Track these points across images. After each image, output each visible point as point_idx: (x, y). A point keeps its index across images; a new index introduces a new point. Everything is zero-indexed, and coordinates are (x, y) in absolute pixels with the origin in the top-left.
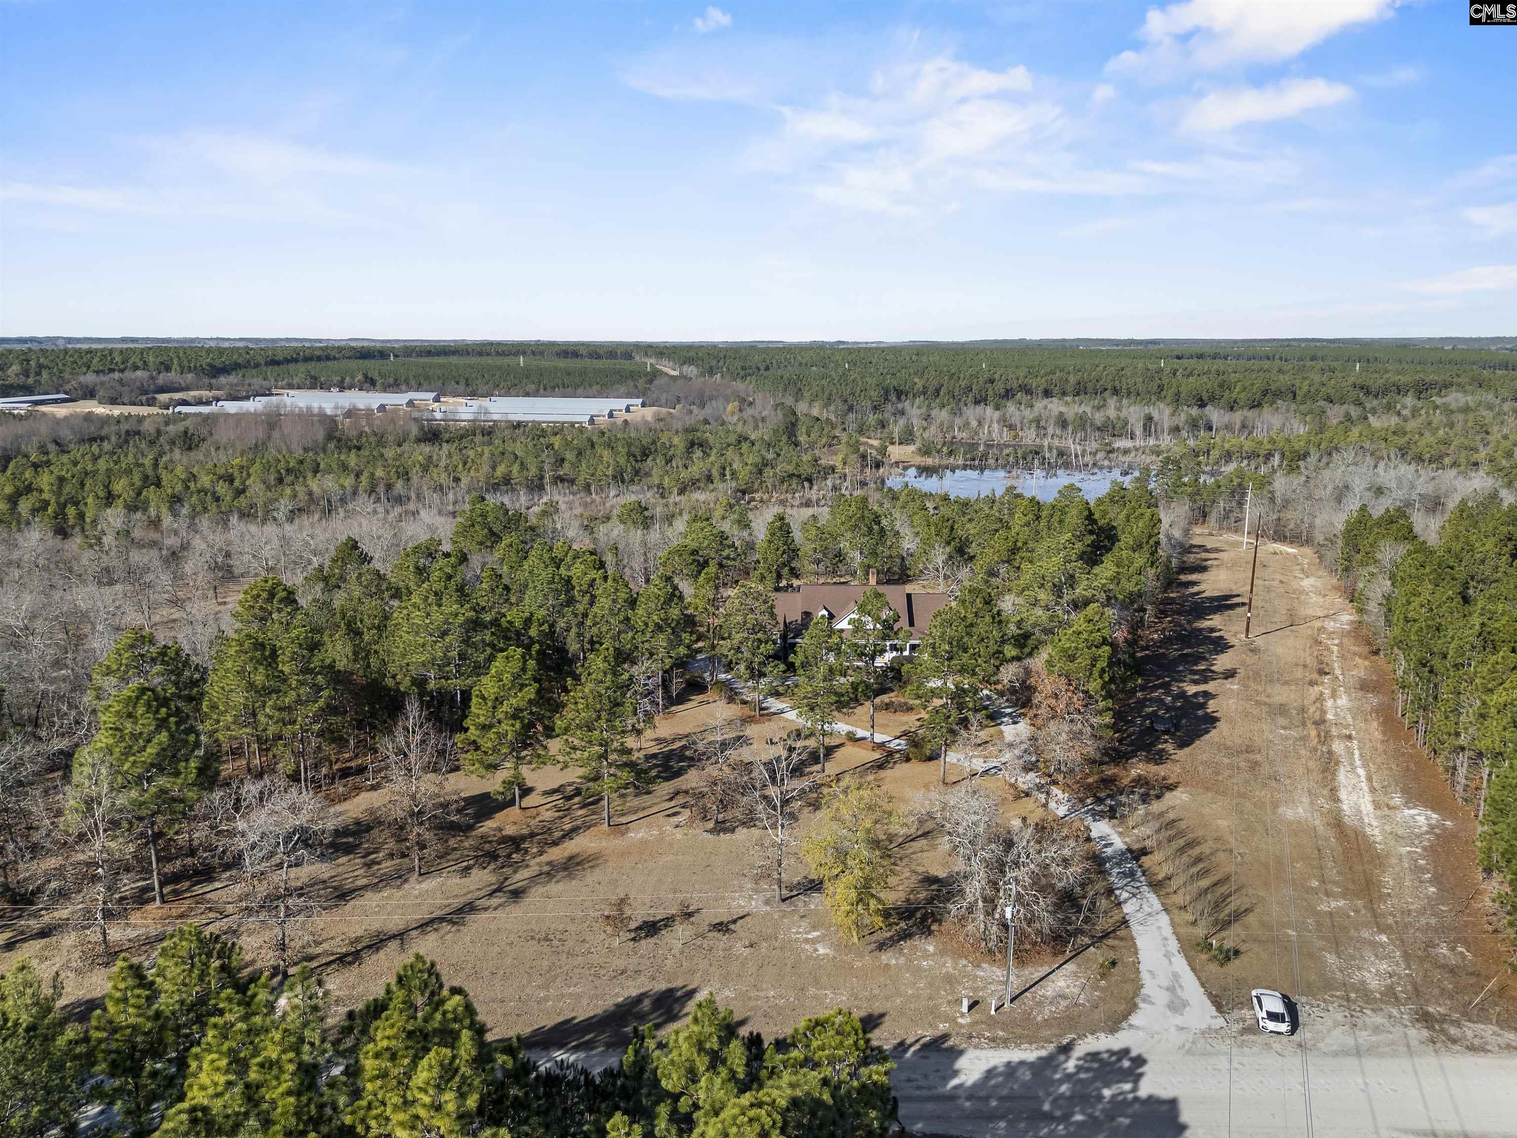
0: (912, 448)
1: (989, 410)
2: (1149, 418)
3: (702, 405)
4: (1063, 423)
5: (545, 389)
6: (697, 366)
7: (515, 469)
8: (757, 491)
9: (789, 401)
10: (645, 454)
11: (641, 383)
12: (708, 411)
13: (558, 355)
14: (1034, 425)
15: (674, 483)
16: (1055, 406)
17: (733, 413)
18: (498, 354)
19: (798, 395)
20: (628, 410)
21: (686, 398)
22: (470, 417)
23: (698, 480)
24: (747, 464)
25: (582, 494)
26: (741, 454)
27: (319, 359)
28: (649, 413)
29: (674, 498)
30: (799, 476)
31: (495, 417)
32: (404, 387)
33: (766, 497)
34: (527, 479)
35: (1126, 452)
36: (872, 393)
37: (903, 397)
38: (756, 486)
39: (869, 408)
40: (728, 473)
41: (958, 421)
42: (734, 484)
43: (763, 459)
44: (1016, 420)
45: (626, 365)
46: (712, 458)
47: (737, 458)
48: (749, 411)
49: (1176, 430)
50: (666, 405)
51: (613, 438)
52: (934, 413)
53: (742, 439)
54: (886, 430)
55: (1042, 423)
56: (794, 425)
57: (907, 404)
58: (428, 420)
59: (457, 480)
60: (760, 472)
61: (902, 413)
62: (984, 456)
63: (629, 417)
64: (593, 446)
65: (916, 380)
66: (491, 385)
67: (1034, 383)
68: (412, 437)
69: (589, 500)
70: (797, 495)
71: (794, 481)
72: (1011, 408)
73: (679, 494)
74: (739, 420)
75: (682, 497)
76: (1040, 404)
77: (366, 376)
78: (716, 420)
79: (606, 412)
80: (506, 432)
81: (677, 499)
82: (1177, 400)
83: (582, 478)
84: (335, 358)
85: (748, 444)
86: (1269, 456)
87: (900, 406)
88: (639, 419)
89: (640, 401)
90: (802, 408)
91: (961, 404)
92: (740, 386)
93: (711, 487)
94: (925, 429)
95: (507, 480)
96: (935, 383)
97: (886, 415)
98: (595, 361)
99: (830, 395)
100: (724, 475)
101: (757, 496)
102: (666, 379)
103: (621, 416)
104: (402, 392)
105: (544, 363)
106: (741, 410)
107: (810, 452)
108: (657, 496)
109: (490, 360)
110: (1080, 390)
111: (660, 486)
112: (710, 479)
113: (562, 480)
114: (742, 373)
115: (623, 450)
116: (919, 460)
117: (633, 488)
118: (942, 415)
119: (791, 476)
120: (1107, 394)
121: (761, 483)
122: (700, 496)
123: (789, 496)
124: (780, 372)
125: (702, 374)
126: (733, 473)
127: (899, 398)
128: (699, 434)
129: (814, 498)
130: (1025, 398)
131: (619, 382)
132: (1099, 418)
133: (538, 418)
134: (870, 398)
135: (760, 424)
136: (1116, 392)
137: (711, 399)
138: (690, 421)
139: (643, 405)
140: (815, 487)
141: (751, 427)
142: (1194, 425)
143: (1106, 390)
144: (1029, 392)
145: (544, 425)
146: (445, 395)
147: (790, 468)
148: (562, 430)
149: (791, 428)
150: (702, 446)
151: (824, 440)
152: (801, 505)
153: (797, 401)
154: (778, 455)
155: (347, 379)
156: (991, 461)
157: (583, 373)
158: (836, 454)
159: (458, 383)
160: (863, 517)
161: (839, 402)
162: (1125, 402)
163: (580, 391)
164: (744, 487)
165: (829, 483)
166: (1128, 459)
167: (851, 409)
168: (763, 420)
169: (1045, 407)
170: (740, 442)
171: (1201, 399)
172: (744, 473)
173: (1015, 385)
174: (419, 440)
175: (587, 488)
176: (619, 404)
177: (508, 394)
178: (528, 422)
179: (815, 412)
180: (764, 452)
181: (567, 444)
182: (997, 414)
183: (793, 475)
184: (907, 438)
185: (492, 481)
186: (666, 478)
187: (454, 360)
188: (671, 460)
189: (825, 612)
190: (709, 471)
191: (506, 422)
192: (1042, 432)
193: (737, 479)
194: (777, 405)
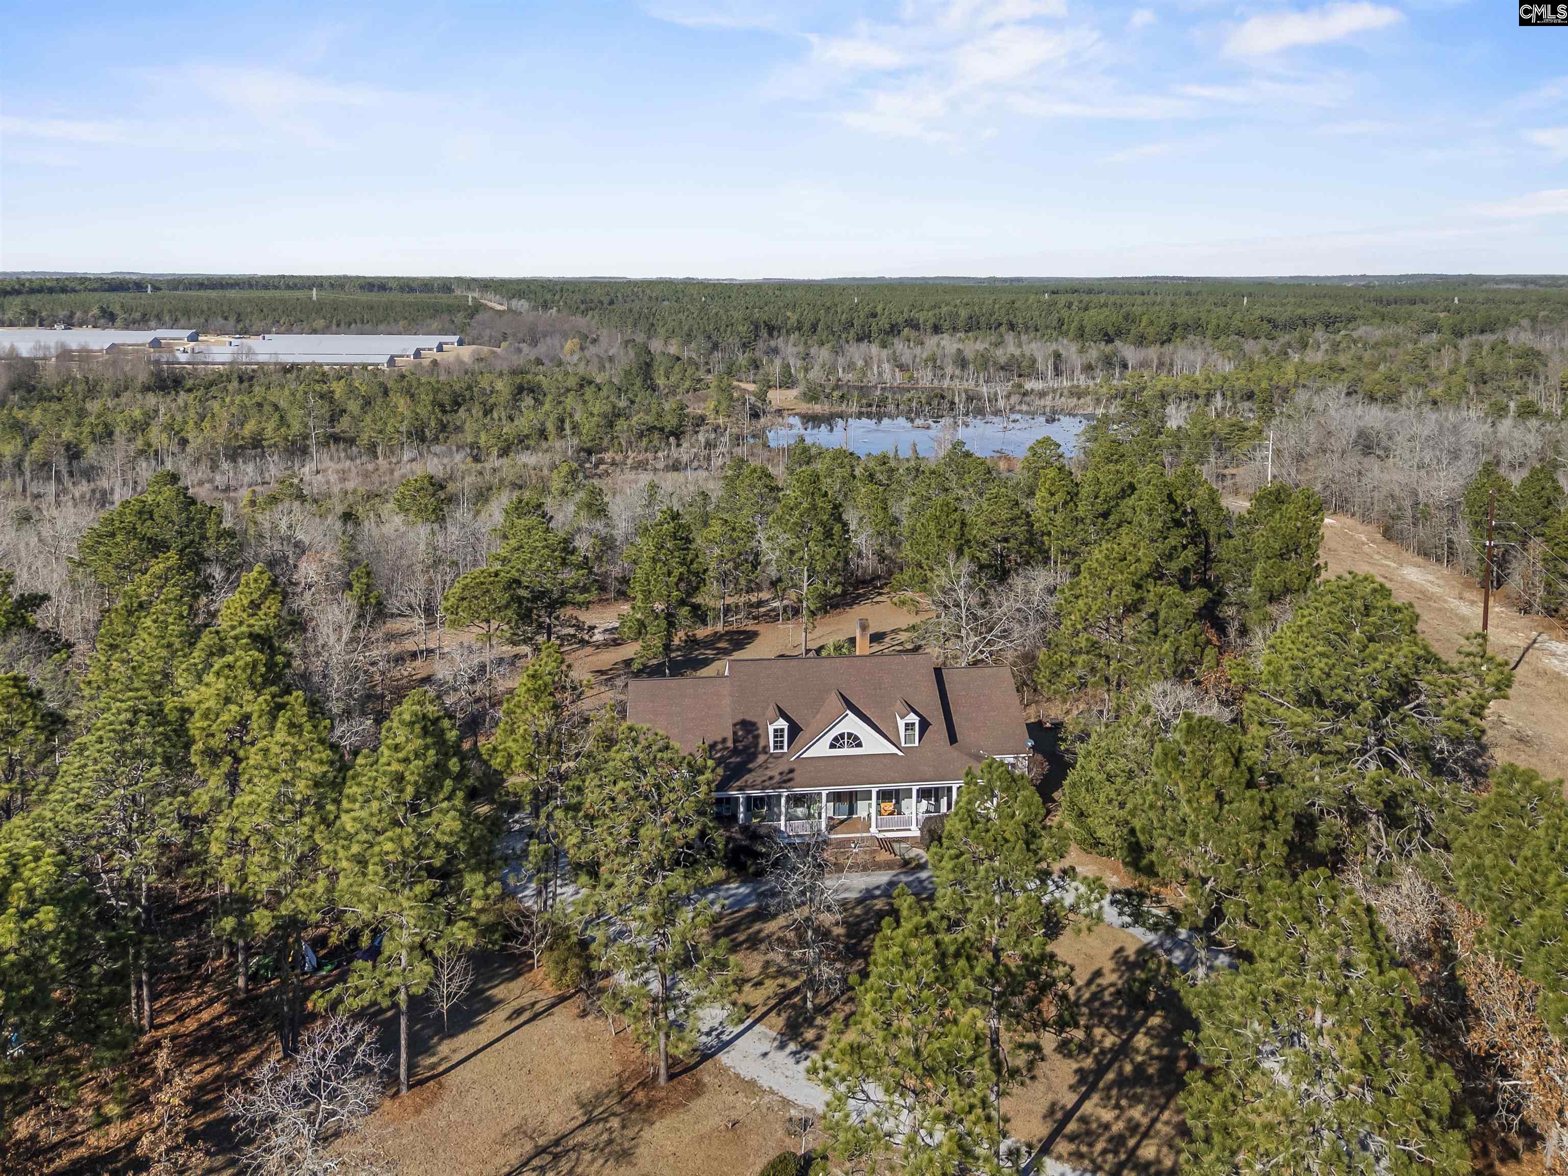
0: (794, 393)
1: (874, 349)
2: (1057, 356)
3: (534, 343)
4: (962, 362)
5: (338, 325)
6: (529, 300)
7: (270, 427)
8: (606, 450)
9: (640, 338)
10: (457, 403)
11: (459, 318)
12: (542, 349)
13: (362, 287)
14: (930, 364)
15: (493, 441)
16: (949, 344)
17: (572, 353)
18: (288, 287)
19: (651, 330)
20: (440, 348)
21: (514, 335)
22: (227, 358)
23: (527, 437)
24: (592, 414)
25: (365, 458)
26: (585, 402)
27: (51, 290)
28: (466, 352)
29: (493, 461)
30: (662, 430)
31: (261, 358)
32: (153, 324)
33: (619, 458)
34: (286, 439)
35: (1042, 394)
36: (740, 328)
37: (775, 333)
38: (605, 443)
39: (738, 344)
40: (567, 426)
41: (841, 360)
42: (576, 441)
43: (614, 407)
44: (906, 358)
45: (444, 298)
46: (547, 406)
47: (579, 407)
48: (592, 350)
49: (1088, 368)
50: (489, 343)
51: (415, 384)
52: (813, 351)
53: (585, 383)
54: (761, 371)
55: (938, 363)
56: (648, 365)
57: (780, 342)
58: (168, 363)
59: (184, 442)
60: (611, 425)
61: (776, 351)
62: (882, 402)
63: (439, 356)
64: (386, 393)
65: (789, 314)
66: (270, 321)
67: (921, 317)
68: (138, 384)
69: (370, 467)
70: (660, 454)
71: (656, 435)
72: (899, 345)
73: (500, 456)
74: (580, 359)
75: (505, 461)
76: (932, 342)
77: (103, 310)
78: (552, 360)
79: (412, 352)
80: (274, 377)
81: (497, 464)
82: (1081, 334)
83: (365, 436)
84: (74, 290)
85: (593, 388)
86: (1209, 396)
87: (773, 343)
88: (451, 359)
89: (456, 338)
90: (656, 345)
91: (842, 341)
92: (580, 321)
93: (545, 445)
94: (806, 370)
95: (257, 442)
96: (812, 317)
97: (758, 354)
98: (406, 295)
99: (691, 330)
100: (563, 429)
101: (608, 456)
102: (490, 313)
103: (429, 356)
104: (150, 329)
105: (342, 297)
106: (582, 349)
107: (671, 399)
108: (469, 459)
109: (277, 294)
110: (972, 326)
111: (474, 446)
112: (543, 434)
113: (337, 439)
114: (583, 307)
115: (425, 397)
116: (805, 407)
117: (436, 448)
118: (823, 354)
119: (651, 429)
120: (1003, 329)
121: (612, 439)
122: (528, 459)
123: (650, 455)
124: (627, 306)
125: (535, 308)
126: (575, 427)
127: (771, 335)
128: (529, 377)
129: (685, 458)
130: (913, 334)
131: (433, 317)
132: (1001, 355)
133: (319, 359)
134: (738, 333)
135: (607, 365)
136: (1012, 327)
137: (545, 336)
138: (518, 361)
139: (461, 343)
140: (685, 445)
141: (596, 369)
142: (1107, 362)
143: (1000, 325)
144: (916, 327)
145: (326, 368)
146: (206, 333)
147: (650, 419)
148: (350, 373)
149: (646, 368)
150: (533, 391)
151: (687, 384)
152: (667, 468)
153: (649, 338)
154: (633, 402)
155: (78, 314)
156: (891, 408)
157: (389, 307)
158: (705, 401)
159: (226, 319)
160: (814, 507)
161: (701, 339)
162: (1024, 338)
163: (381, 327)
164: (589, 444)
165: (702, 438)
166: (1048, 401)
167: (715, 346)
168: (611, 359)
169: (938, 345)
170: (582, 386)
171: (1106, 334)
172: (588, 426)
173: (900, 320)
174: (146, 389)
175: (372, 450)
176: (429, 342)
177: (289, 331)
178: (305, 364)
179: (673, 349)
180: (613, 398)
181: (351, 390)
182: (885, 353)
183: (654, 427)
184: (787, 382)
185: (234, 443)
186: (483, 436)
187: (232, 294)
188: (491, 411)
189: (782, 724)
190: (543, 424)
191: (276, 364)
192: (940, 373)
193: (580, 434)
194: (627, 342)
